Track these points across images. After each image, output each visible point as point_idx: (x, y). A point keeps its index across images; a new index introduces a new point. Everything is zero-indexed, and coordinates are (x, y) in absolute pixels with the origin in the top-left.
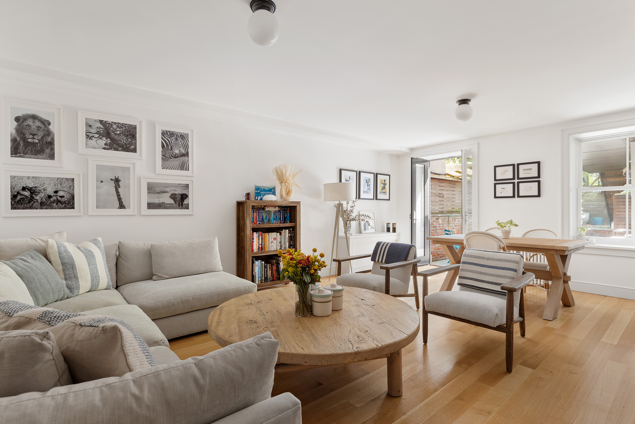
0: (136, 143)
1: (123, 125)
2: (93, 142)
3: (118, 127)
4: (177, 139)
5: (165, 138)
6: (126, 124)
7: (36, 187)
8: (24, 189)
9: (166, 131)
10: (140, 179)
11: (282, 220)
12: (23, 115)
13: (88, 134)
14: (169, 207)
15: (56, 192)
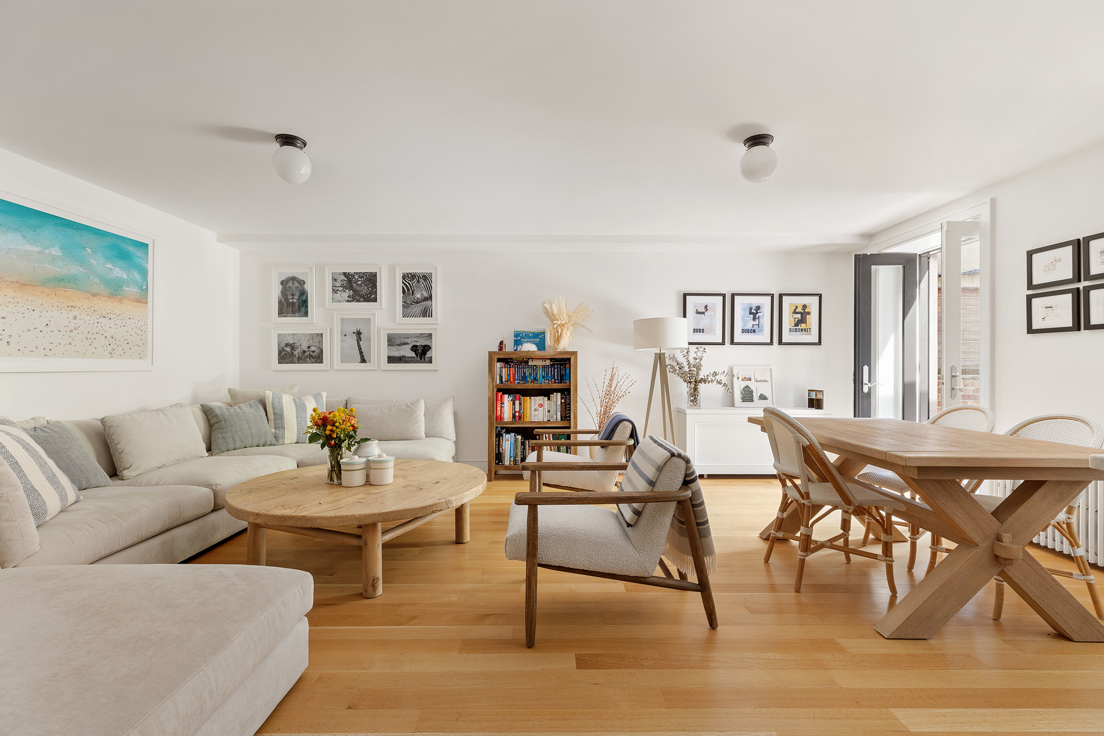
0: (376, 291)
1: (364, 274)
2: (338, 296)
3: (360, 277)
4: (418, 281)
5: (406, 281)
6: (367, 273)
7: (294, 343)
8: (287, 345)
9: (407, 274)
10: (379, 331)
11: (558, 379)
12: (286, 279)
13: (334, 288)
14: (410, 361)
15: (309, 347)
